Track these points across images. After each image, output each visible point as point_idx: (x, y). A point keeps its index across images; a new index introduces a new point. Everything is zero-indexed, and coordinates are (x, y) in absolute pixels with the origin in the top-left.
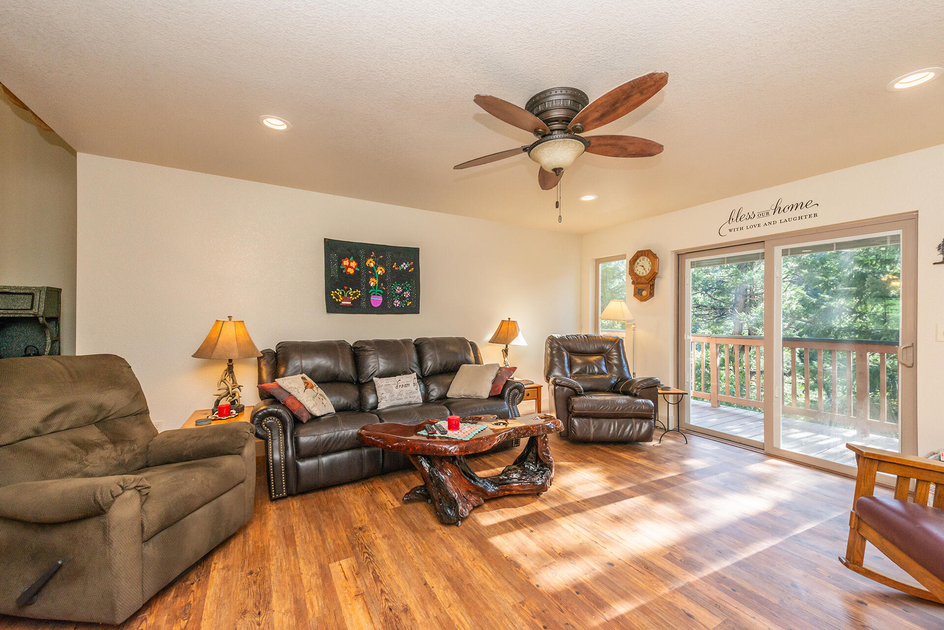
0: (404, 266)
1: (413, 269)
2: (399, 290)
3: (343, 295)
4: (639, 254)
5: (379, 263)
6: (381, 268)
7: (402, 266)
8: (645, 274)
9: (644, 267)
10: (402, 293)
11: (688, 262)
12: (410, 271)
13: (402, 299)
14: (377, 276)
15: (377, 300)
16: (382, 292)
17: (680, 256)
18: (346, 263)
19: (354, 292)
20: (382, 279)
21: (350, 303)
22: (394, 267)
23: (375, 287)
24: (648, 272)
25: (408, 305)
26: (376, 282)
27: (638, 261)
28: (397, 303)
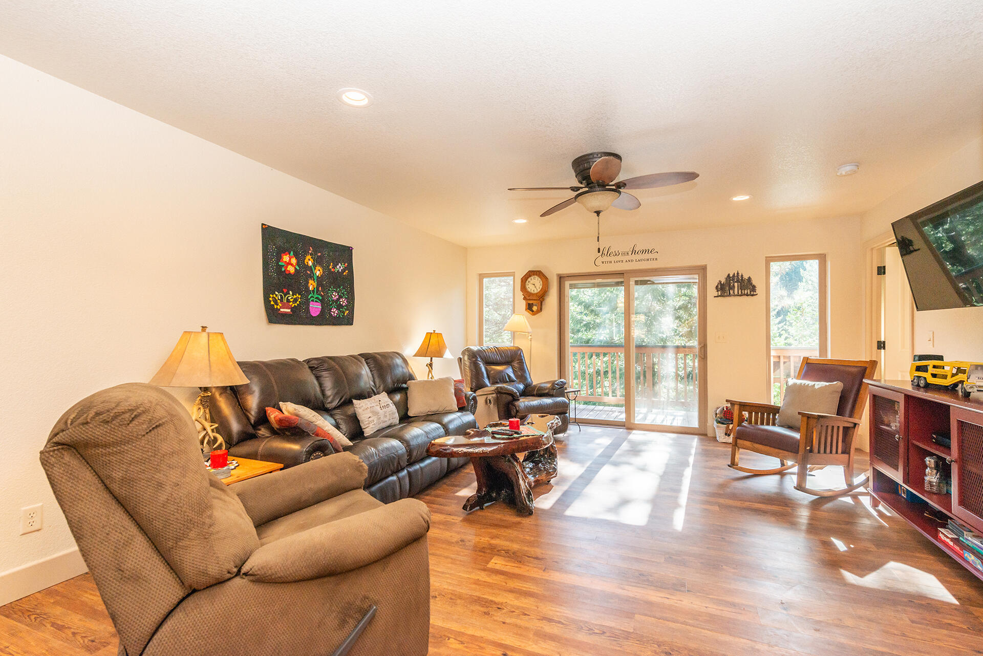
0: (340, 267)
1: (347, 271)
2: (335, 296)
3: (281, 300)
4: (531, 274)
5: (318, 261)
6: (319, 268)
7: (338, 267)
8: (536, 292)
9: (535, 285)
10: (338, 300)
11: (567, 284)
12: (345, 274)
13: (339, 307)
14: (315, 277)
15: (315, 308)
16: (321, 298)
17: (561, 278)
18: (286, 258)
19: (295, 297)
20: (320, 280)
21: (289, 310)
22: (330, 267)
23: (313, 291)
24: (539, 290)
25: (345, 314)
26: (315, 284)
27: (529, 279)
28: (335, 312)
